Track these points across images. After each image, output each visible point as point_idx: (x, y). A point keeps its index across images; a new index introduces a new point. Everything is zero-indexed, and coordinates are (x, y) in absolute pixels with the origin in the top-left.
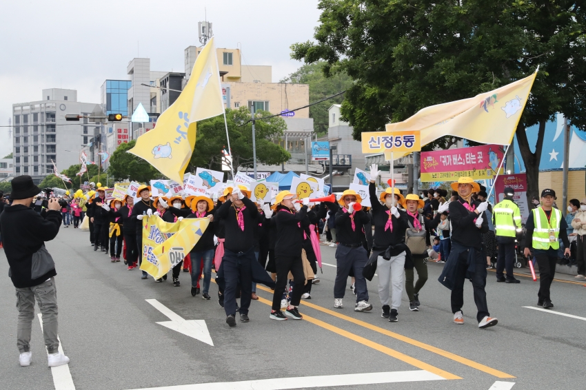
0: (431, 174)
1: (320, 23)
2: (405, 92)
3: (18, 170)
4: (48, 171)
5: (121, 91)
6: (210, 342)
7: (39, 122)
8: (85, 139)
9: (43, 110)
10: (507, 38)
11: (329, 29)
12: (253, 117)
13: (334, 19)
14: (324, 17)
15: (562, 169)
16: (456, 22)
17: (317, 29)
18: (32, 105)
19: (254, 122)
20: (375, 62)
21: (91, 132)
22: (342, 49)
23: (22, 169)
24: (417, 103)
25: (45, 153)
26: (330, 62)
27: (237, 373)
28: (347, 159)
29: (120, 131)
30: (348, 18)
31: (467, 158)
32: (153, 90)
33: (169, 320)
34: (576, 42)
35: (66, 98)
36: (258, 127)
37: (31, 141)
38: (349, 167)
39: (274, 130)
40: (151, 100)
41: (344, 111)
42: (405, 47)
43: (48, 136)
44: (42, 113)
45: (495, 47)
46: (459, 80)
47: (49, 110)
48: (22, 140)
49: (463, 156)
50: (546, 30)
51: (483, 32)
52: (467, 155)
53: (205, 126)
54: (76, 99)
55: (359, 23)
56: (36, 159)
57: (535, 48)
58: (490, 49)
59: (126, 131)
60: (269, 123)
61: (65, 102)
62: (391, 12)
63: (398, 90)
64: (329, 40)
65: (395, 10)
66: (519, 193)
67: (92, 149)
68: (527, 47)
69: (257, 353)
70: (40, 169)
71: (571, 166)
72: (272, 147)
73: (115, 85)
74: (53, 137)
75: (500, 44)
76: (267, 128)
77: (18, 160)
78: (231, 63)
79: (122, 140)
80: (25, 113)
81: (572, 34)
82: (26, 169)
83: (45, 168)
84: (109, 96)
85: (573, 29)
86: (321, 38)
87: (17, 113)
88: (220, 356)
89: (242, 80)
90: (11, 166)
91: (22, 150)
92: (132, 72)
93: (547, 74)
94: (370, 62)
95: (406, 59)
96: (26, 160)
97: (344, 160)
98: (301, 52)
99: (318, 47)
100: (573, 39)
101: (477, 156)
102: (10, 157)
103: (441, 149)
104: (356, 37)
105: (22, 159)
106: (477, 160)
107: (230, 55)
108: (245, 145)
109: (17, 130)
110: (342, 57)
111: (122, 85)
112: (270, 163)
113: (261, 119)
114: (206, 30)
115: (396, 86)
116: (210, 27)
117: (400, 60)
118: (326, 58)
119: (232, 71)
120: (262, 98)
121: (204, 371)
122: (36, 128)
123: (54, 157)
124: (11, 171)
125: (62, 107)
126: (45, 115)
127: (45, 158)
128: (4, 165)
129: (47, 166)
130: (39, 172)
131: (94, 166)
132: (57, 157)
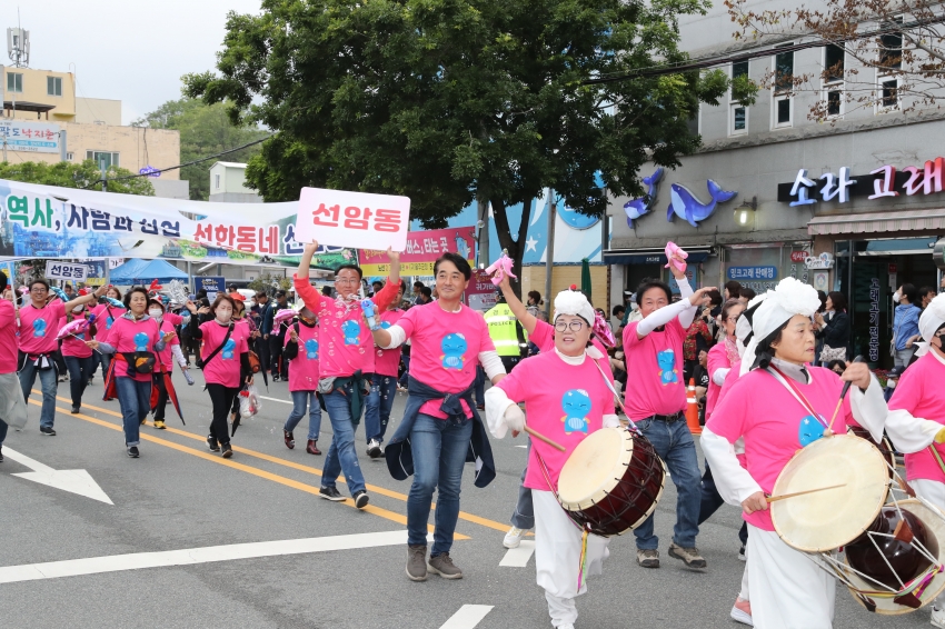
1: (226, 47)
2: (349, 153)
6: (110, 502)
10: (488, 86)
11: (239, 57)
12: (103, 178)
13: (246, 44)
14: (231, 40)
15: (544, 264)
17: (219, 55)
19: (106, 183)
20: (307, 108)
22: (256, 86)
24: (366, 169)
26: (240, 104)
27: (164, 540)
30: (266, 43)
31: (426, 246)
34: (572, 95)
41: (251, 173)
42: (351, 90)
45: (473, 97)
46: (425, 140)
49: (420, 243)
50: (534, 77)
51: (457, 74)
52: (425, 240)
55: (283, 51)
57: (523, 101)
58: (466, 99)
60: (127, 186)
62: (330, 40)
63: (339, 149)
64: (237, 72)
65: (337, 37)
68: (513, 98)
69: (181, 512)
71: (555, 260)
75: (480, 94)
78: (59, 93)
81: (569, 84)
85: (570, 79)
86: (227, 69)
88: (129, 518)
89: (78, 119)
93: (540, 137)
94: (298, 107)
95: (352, 106)
98: (197, 87)
99: (221, 81)
100: (570, 91)
101: (440, 243)
104: (279, 70)
106: (440, 248)
107: (59, 81)
113: (116, 180)
114: (19, 42)
115: (336, 144)
116: (25, 37)
117: (343, 107)
118: (232, 98)
119: (61, 105)
120: (108, 148)
121: (113, 538)
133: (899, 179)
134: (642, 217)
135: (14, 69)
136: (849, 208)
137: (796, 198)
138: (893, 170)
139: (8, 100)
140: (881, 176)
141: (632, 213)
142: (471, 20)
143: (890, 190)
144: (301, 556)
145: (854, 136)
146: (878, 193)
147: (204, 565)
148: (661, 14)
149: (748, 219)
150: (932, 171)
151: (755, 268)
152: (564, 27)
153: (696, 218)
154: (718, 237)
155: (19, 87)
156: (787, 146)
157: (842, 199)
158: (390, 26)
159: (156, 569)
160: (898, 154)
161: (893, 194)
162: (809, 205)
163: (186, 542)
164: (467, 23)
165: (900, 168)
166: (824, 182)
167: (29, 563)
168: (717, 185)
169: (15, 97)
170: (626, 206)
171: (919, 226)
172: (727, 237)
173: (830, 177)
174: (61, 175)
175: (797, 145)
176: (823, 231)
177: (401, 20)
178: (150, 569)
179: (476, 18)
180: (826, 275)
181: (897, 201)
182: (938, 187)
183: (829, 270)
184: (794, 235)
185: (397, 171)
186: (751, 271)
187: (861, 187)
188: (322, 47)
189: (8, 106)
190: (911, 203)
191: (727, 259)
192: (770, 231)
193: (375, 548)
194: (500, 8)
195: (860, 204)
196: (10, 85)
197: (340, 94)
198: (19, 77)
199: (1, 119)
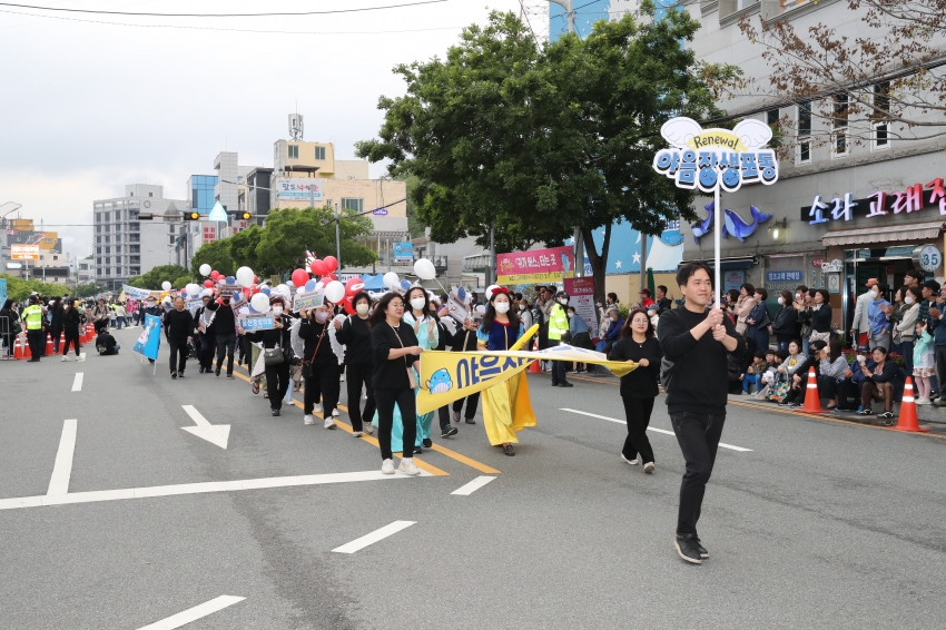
0: (507, 277)
1: (386, 121)
3: (99, 271)
4: (131, 273)
5: (208, 187)
7: (122, 220)
8: (172, 238)
9: (127, 207)
10: (564, 141)
12: (338, 217)
13: (399, 118)
14: (389, 116)
15: (637, 272)
16: (514, 124)
17: (382, 126)
18: (114, 202)
19: (338, 222)
20: (438, 162)
21: (177, 232)
23: (104, 271)
25: (128, 254)
26: (396, 162)
28: (443, 260)
29: (206, 230)
30: (412, 117)
31: (540, 261)
32: (241, 187)
33: (193, 423)
35: (151, 194)
36: (343, 227)
37: (113, 241)
39: (359, 230)
40: (239, 197)
42: (464, 148)
43: (131, 235)
44: (125, 211)
45: (552, 150)
47: (132, 207)
48: (103, 239)
49: (537, 259)
52: (540, 257)
53: (286, 226)
54: (161, 195)
56: (119, 260)
59: (213, 230)
60: (355, 223)
61: (150, 199)
62: (451, 113)
64: (394, 138)
66: (588, 297)
67: (177, 249)
69: (265, 455)
70: (122, 271)
72: (358, 248)
73: (201, 181)
74: (137, 236)
75: (558, 147)
76: (353, 228)
77: (99, 261)
78: (323, 157)
79: (209, 240)
80: (106, 210)
81: (629, 138)
82: (108, 271)
83: (129, 270)
84: (195, 192)
85: (631, 133)
86: (385, 136)
87: (97, 211)
88: (227, 459)
89: (336, 176)
90: (91, 267)
91: (103, 250)
92: (218, 167)
95: (467, 161)
96: (108, 260)
97: (439, 261)
98: (365, 150)
99: (382, 145)
102: (91, 258)
103: (519, 251)
105: (103, 260)
106: (551, 262)
109: (98, 228)
110: (409, 156)
111: (210, 181)
112: (356, 265)
113: (346, 219)
114: (296, 123)
115: (458, 187)
116: (301, 120)
117: (461, 160)
118: (391, 157)
119: (324, 166)
120: (355, 195)
121: (203, 472)
122: (118, 226)
123: (138, 258)
124: (91, 273)
125: (147, 204)
126: (128, 213)
127: (129, 259)
128: (84, 266)
129: (131, 268)
130: (122, 275)
131: (178, 267)
132: (141, 258)
133: (889, 201)
134: (704, 235)
135: (293, 143)
136: (853, 225)
137: (814, 218)
138: (884, 194)
139: (288, 165)
140: (875, 199)
141: (698, 232)
142: (549, 93)
143: (882, 210)
145: (856, 169)
146: (873, 213)
147: (245, 491)
148: (705, 81)
149: (780, 235)
150: (913, 194)
151: (786, 272)
152: (626, 95)
153: (743, 235)
154: (759, 249)
155: (296, 155)
156: (808, 179)
157: (847, 218)
158: (490, 100)
159: (210, 493)
160: (889, 182)
161: (884, 213)
162: (824, 223)
164: (546, 95)
165: (889, 193)
166: (833, 205)
168: (757, 209)
169: (292, 162)
170: (693, 227)
171: (904, 237)
172: (765, 249)
173: (838, 201)
174: (308, 216)
175: (815, 177)
176: (833, 243)
177: (499, 96)
178: (207, 493)
179: (552, 92)
180: (837, 276)
181: (887, 219)
182: (917, 207)
183: (839, 273)
184: (815, 246)
185: (500, 206)
186: (783, 275)
187: (861, 208)
188: (447, 117)
189: (288, 169)
190: (899, 219)
191: (767, 265)
192: (796, 244)
194: (573, 83)
195: (862, 222)
196: (290, 154)
198: (296, 148)
199: (283, 179)
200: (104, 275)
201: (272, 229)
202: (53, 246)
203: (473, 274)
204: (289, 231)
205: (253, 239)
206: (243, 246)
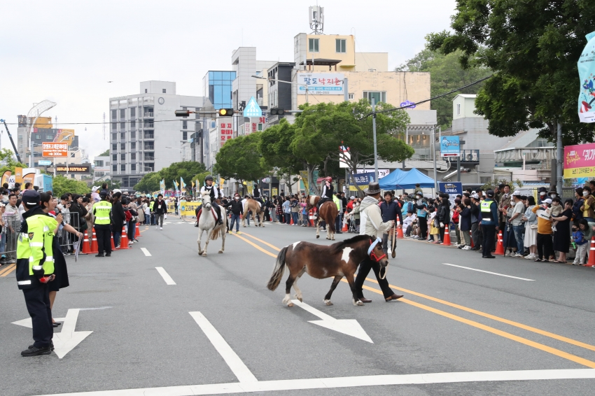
1: (458, 12)
2: (552, 84)
3: (115, 168)
4: (146, 170)
5: (224, 83)
6: (371, 341)
7: (137, 117)
8: (185, 135)
9: (141, 104)
11: (467, 19)
12: (374, 110)
13: (473, 8)
14: (461, 6)
17: (453, 17)
18: (129, 99)
19: (375, 115)
20: (519, 52)
21: (191, 127)
22: (481, 39)
23: (119, 168)
24: (566, 95)
25: (143, 150)
26: (468, 53)
27: (405, 367)
29: (223, 126)
30: (488, 6)
32: (259, 81)
33: (319, 319)
35: (164, 91)
36: (379, 121)
37: (128, 138)
38: (477, 163)
40: (257, 92)
41: (479, 103)
42: (551, 36)
43: (146, 132)
44: (140, 107)
47: (146, 104)
48: (119, 136)
53: (322, 121)
54: (175, 92)
55: (500, 11)
56: (133, 156)
59: (230, 126)
60: (390, 117)
61: (164, 95)
63: (544, 81)
64: (466, 29)
67: (193, 145)
69: (420, 350)
70: (137, 167)
72: (394, 143)
73: (218, 76)
74: (151, 133)
76: (389, 122)
77: (115, 158)
78: (344, 50)
79: (226, 135)
80: (121, 107)
82: (123, 168)
83: (143, 166)
84: (212, 88)
86: (458, 27)
87: (114, 108)
88: (383, 352)
89: (357, 69)
90: (107, 164)
91: (119, 147)
92: (237, 62)
94: (512, 52)
95: (552, 48)
96: (123, 157)
97: (470, 155)
98: (438, 43)
99: (454, 36)
102: (106, 154)
103: (586, 144)
104: (497, 25)
105: (119, 157)
108: (366, 141)
109: (114, 125)
110: (483, 47)
111: (227, 77)
112: (392, 160)
113: (382, 112)
114: (317, 16)
115: (541, 77)
116: (321, 12)
117: (546, 49)
118: (463, 49)
119: (345, 59)
121: (372, 365)
122: (133, 123)
123: (152, 154)
124: (107, 169)
125: (161, 101)
126: (143, 110)
127: (143, 155)
128: (100, 163)
129: (146, 164)
130: (137, 171)
131: (195, 163)
132: (155, 155)
135: (314, 36)
139: (309, 58)
144: (501, 382)
147: (432, 385)
155: (317, 49)
159: (399, 385)
163: (420, 369)
167: (316, 377)
169: (314, 56)
174: (344, 111)
178: (395, 385)
189: (309, 63)
193: (558, 380)
196: (311, 48)
197: (543, 39)
198: (317, 41)
199: (304, 73)
200: (119, 172)
201: (308, 124)
202: (70, 143)
203: (505, 169)
204: (326, 127)
205: (284, 134)
206: (273, 142)
